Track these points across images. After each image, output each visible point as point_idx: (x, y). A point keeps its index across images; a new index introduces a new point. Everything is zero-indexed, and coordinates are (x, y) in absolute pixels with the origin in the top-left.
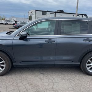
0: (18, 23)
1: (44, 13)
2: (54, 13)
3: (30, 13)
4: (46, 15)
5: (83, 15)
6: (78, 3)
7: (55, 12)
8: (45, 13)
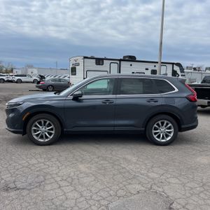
0: (46, 79)
1: (99, 61)
2: (118, 62)
3: (73, 62)
4: (103, 64)
5: (173, 64)
6: (161, 43)
7: (120, 60)
8: (101, 62)
